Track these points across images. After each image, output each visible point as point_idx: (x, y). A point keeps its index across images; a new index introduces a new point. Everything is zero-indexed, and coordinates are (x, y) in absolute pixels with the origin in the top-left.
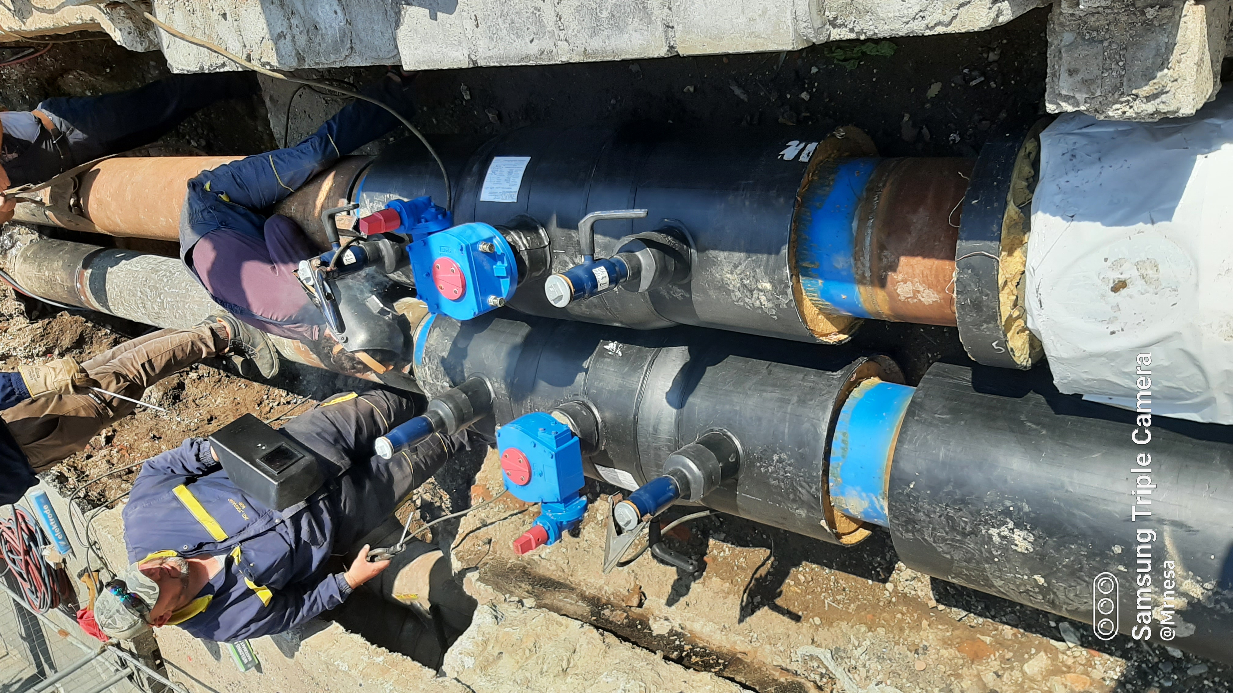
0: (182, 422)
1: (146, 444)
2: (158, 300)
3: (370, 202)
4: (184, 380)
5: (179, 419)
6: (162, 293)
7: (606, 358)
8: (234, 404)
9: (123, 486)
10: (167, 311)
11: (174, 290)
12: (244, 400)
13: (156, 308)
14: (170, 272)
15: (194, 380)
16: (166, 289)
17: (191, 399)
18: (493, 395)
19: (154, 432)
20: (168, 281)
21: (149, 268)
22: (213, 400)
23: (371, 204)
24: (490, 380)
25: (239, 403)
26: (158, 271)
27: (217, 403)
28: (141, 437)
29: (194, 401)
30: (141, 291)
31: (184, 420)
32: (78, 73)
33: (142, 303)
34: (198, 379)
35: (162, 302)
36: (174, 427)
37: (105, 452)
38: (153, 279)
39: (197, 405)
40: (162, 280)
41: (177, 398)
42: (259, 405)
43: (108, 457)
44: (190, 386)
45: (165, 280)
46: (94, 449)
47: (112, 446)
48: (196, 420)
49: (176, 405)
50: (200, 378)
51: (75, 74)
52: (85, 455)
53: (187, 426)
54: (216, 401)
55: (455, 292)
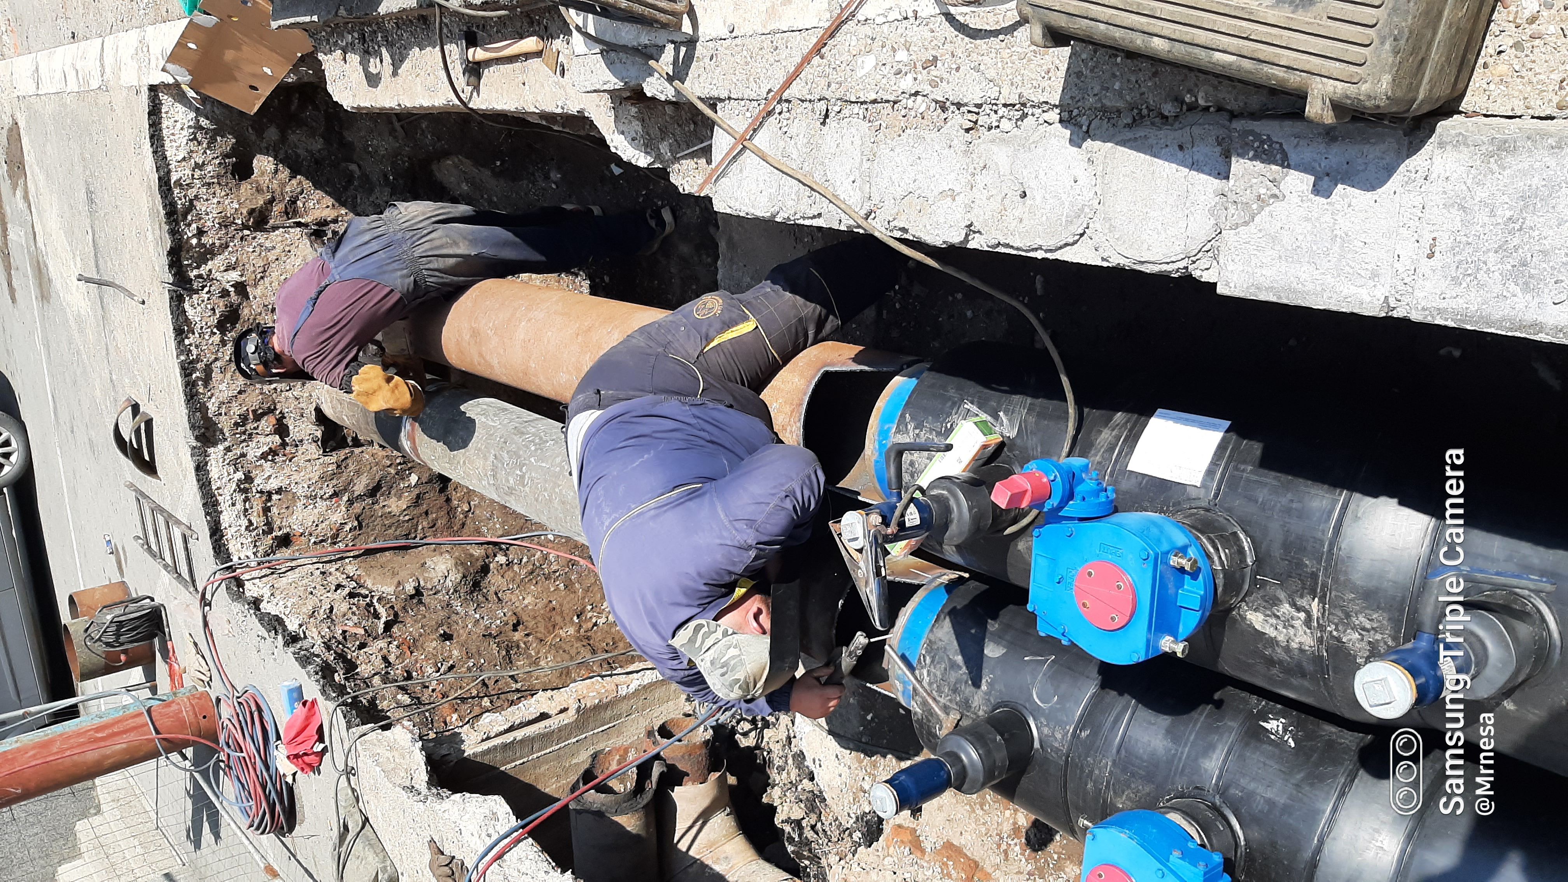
0: (481, 621)
1: (434, 644)
2: (518, 472)
3: (915, 428)
4: (490, 562)
5: (477, 616)
6: (524, 465)
7: (1264, 743)
8: (548, 609)
9: (399, 697)
10: (527, 489)
11: (544, 465)
12: (561, 605)
13: (511, 482)
14: (541, 438)
15: (501, 565)
16: (532, 460)
17: (493, 589)
18: (1037, 745)
19: (445, 627)
20: (536, 450)
21: (511, 426)
22: (521, 598)
23: (917, 431)
24: (1035, 719)
25: (554, 609)
26: (523, 433)
27: (526, 602)
28: (428, 631)
29: (496, 594)
30: (495, 455)
31: (483, 618)
32: (460, 160)
33: (493, 470)
34: (507, 565)
35: (522, 477)
36: (470, 626)
37: (382, 644)
38: (516, 443)
39: (499, 600)
40: (527, 447)
41: (476, 586)
42: (578, 617)
43: (385, 651)
44: (496, 572)
45: (533, 448)
46: (369, 636)
47: (391, 636)
48: (498, 622)
49: (475, 594)
50: (509, 564)
51: (456, 160)
52: (358, 643)
53: (487, 628)
54: (524, 599)
55: (1113, 619)
